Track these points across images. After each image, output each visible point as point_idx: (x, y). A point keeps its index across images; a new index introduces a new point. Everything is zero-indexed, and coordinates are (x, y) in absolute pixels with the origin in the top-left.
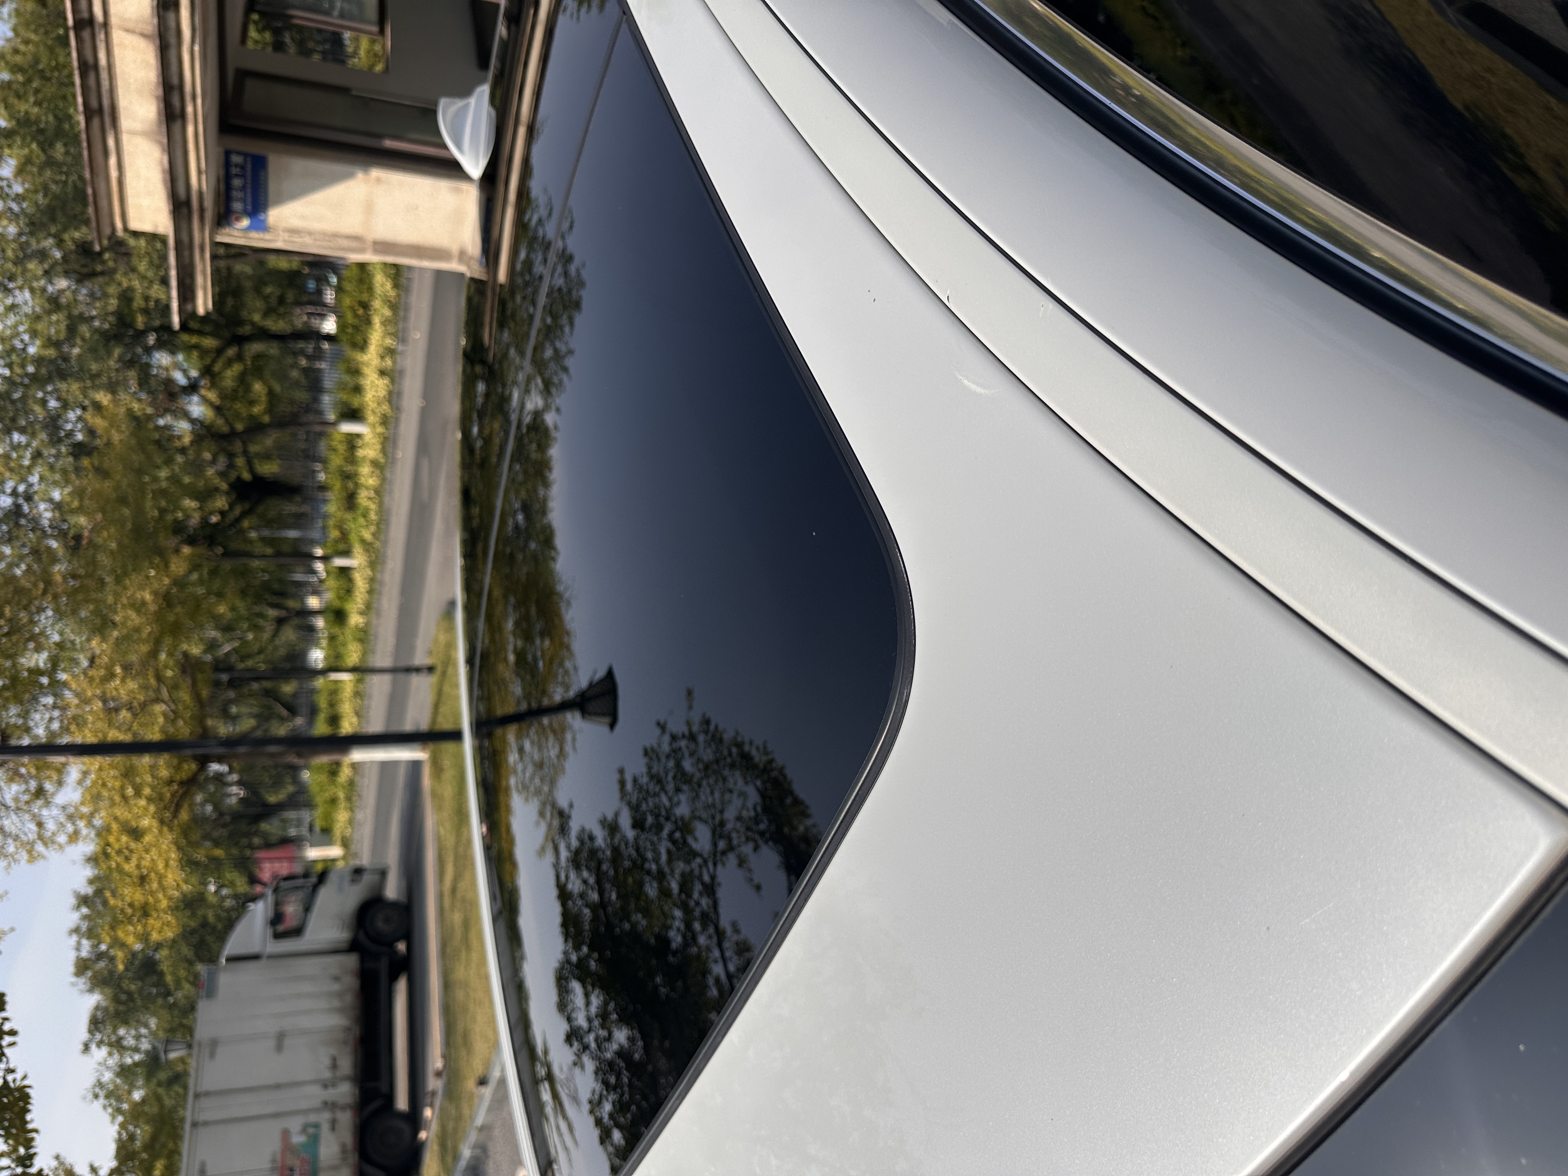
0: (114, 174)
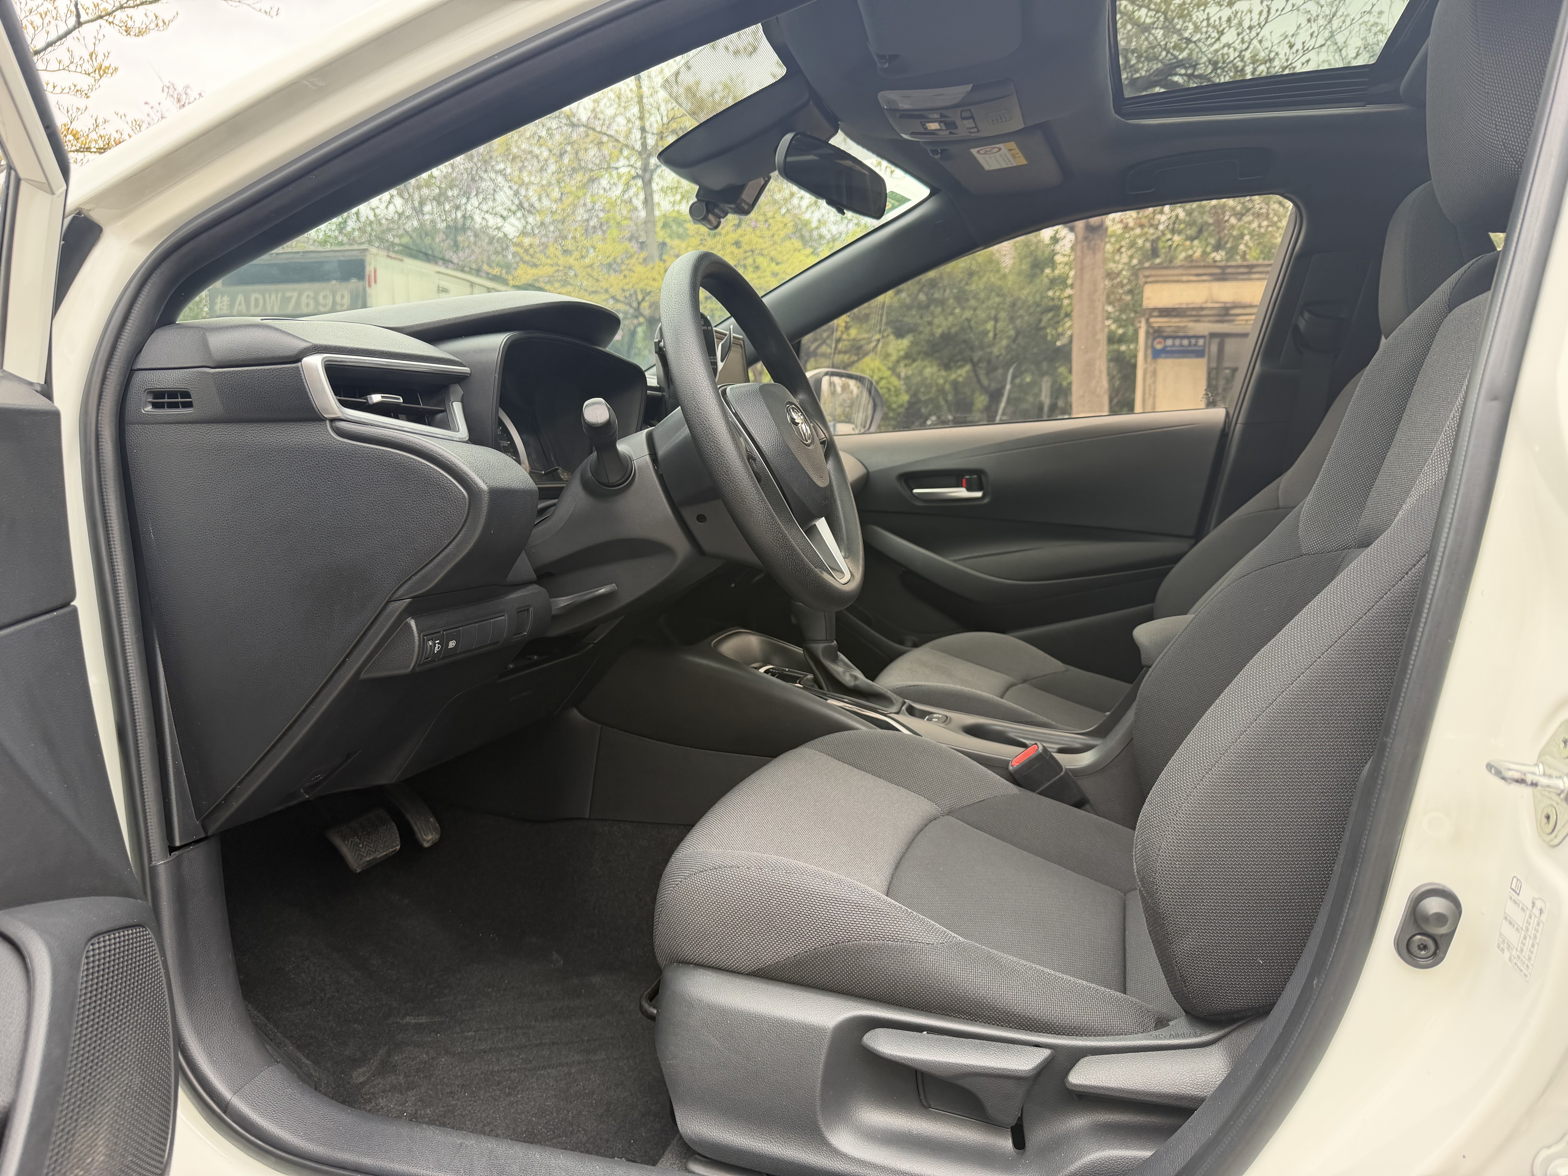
0: (1185, 278)
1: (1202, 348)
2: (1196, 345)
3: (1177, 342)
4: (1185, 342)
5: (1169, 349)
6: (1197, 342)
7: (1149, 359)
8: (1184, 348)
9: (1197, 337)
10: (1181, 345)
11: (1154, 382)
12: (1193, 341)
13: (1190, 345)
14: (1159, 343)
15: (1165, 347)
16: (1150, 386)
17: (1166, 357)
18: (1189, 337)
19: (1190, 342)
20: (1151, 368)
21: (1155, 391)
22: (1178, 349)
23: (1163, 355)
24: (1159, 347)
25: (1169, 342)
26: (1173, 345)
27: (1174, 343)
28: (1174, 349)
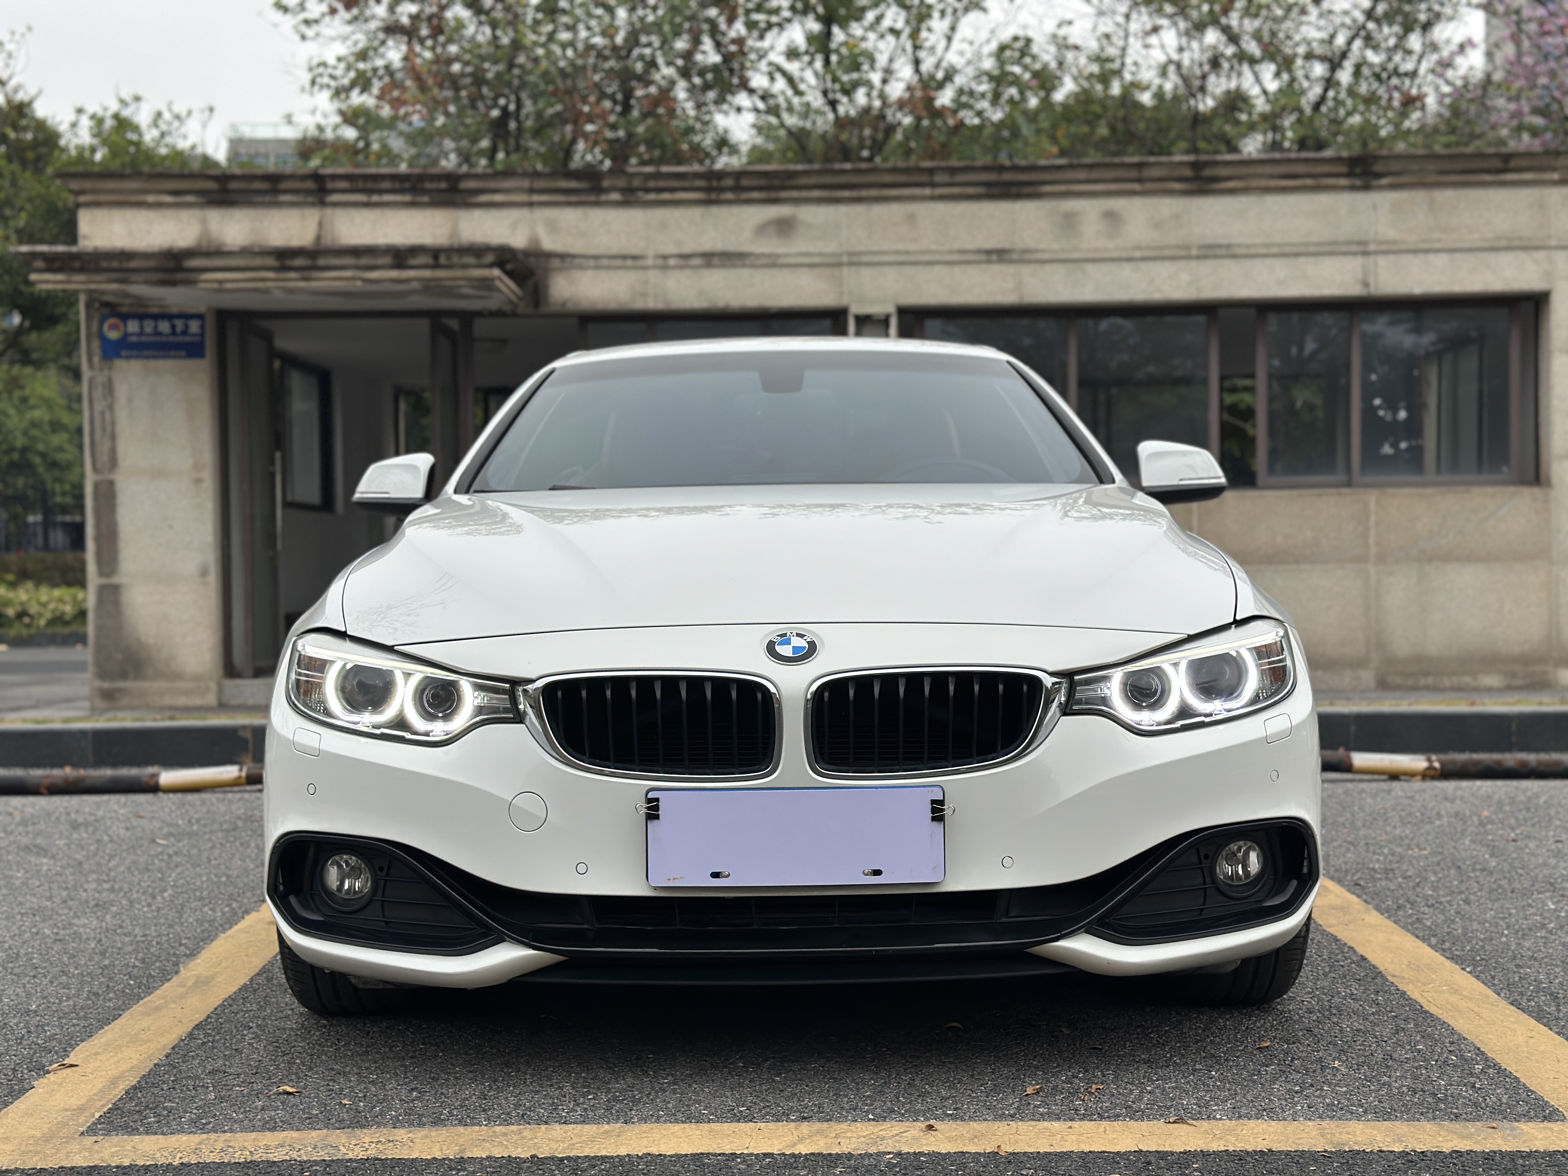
1: (197, 339)
2: (185, 332)
3: (149, 325)
4: (164, 326)
5: (134, 339)
6: (187, 327)
7: (96, 359)
8: (164, 339)
9: (186, 317)
10: (157, 333)
11: (111, 407)
12: (179, 324)
13: (174, 332)
14: (112, 327)
15: (126, 335)
16: (102, 414)
17: (128, 358)
18: (169, 317)
19: (173, 327)
20: (101, 378)
21: (113, 424)
22: (152, 339)
23: (124, 353)
24: (113, 335)
25: (133, 326)
26: (141, 333)
27: (142, 327)
28: (144, 339)
